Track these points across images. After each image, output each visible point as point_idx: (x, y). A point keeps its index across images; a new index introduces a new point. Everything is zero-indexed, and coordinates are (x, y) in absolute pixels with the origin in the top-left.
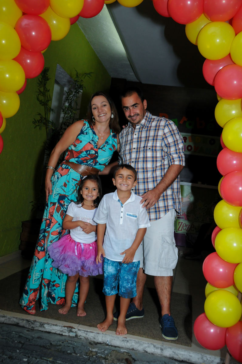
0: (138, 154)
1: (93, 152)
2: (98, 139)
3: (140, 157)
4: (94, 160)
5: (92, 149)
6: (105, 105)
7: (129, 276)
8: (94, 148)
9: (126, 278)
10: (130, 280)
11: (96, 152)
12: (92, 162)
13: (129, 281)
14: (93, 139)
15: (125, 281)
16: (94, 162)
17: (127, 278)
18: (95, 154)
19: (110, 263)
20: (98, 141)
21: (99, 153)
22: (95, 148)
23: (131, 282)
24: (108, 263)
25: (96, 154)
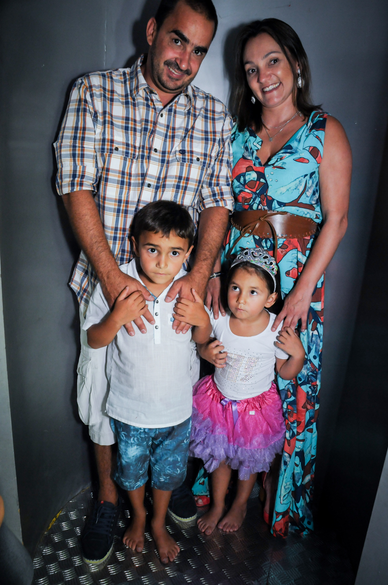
0: (164, 169)
1: (253, 176)
2: (260, 143)
3: (168, 174)
4: (263, 196)
5: (249, 169)
6: (276, 60)
7: (176, 455)
8: (254, 165)
9: (171, 460)
10: (178, 462)
11: (261, 175)
12: (260, 203)
13: (177, 465)
14: (247, 144)
15: (169, 465)
16: (265, 202)
17: (173, 460)
18: (258, 179)
19: (133, 442)
20: (259, 147)
21: (267, 176)
22: (257, 166)
23: (182, 466)
24: (129, 442)
25: (262, 180)
